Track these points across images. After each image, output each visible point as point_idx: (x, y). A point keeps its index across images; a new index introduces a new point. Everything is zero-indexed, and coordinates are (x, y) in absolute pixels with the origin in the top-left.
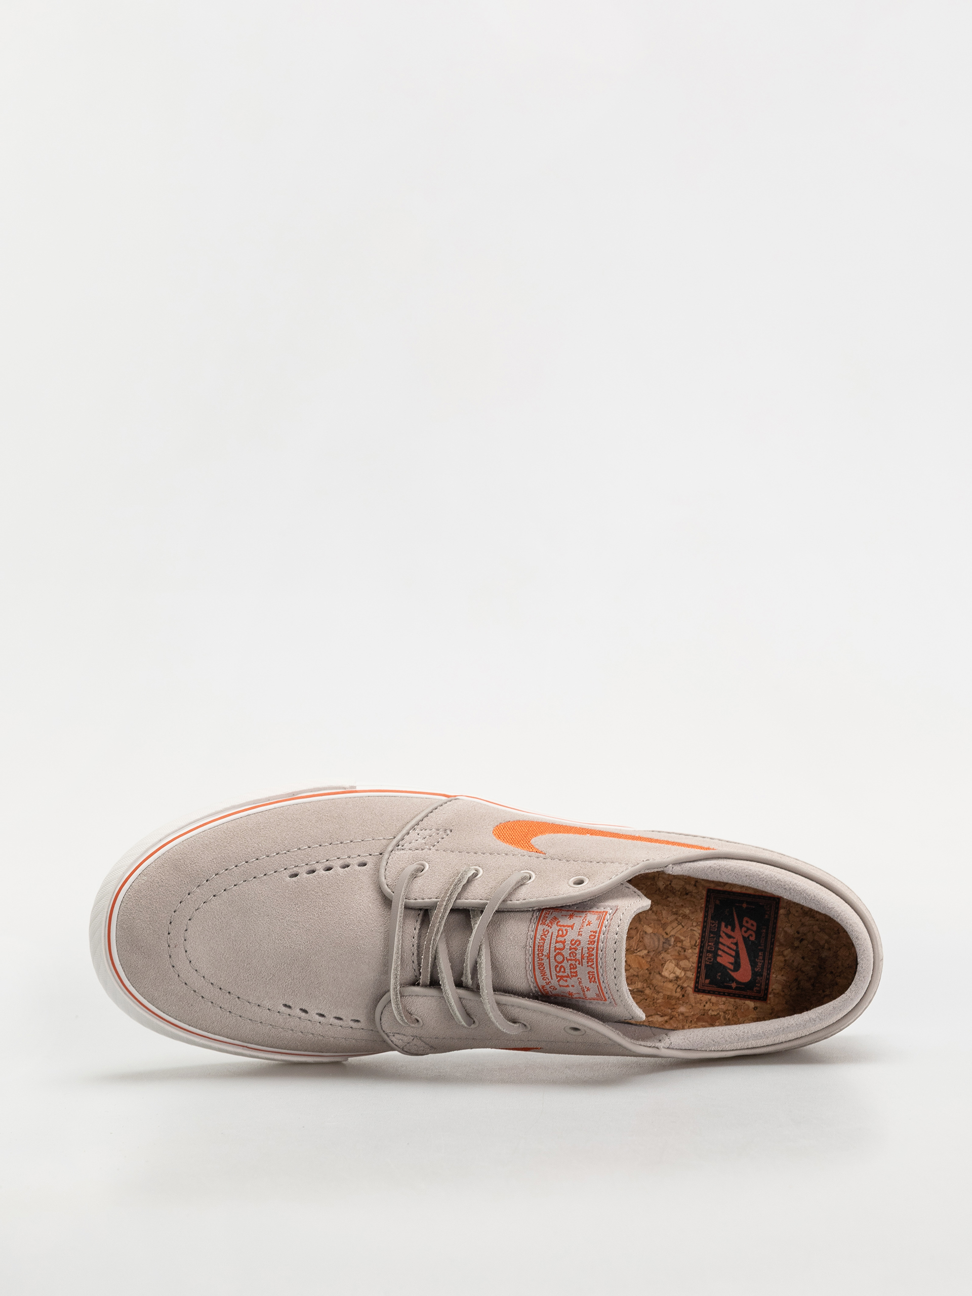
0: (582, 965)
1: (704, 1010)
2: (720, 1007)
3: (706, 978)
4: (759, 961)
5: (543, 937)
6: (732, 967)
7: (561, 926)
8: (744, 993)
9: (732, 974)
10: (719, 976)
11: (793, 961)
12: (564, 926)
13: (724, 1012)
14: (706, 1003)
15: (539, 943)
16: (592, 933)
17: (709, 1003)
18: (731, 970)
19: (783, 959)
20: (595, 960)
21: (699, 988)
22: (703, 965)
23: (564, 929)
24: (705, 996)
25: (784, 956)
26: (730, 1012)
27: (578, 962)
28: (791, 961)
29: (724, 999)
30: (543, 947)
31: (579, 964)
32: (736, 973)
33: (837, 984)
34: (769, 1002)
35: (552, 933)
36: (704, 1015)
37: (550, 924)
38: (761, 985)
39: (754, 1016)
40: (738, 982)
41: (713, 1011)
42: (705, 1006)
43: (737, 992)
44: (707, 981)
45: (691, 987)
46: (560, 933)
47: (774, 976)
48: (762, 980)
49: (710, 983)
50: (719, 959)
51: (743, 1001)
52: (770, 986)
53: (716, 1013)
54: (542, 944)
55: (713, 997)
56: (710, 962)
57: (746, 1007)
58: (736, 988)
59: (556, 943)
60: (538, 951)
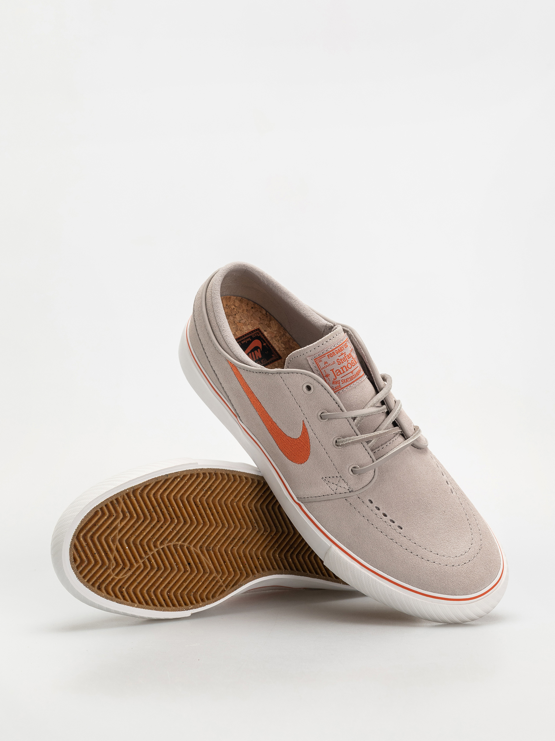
0: (345, 352)
1: (285, 350)
2: (278, 345)
3: (273, 357)
4: (246, 341)
5: (346, 381)
6: (259, 350)
7: (335, 376)
8: (264, 339)
9: (261, 347)
10: (267, 352)
11: (234, 328)
12: (335, 374)
13: (279, 341)
14: (281, 351)
15: (349, 381)
16: (330, 357)
17: (281, 350)
18: (260, 350)
19: (236, 332)
20: (340, 347)
21: (278, 357)
22: (269, 361)
23: (336, 373)
24: (279, 353)
25: (235, 333)
26: (276, 339)
27: (345, 355)
28: (234, 329)
29: (273, 345)
30: (350, 377)
31: (346, 354)
32: (260, 347)
33: (227, 305)
34: (258, 327)
35: (341, 378)
36: (287, 348)
37: (338, 383)
38: (255, 334)
39: (269, 329)
40: (262, 344)
41: (282, 346)
42: (283, 351)
43: (266, 341)
44: (273, 356)
45: (281, 361)
46: (339, 373)
47: (246, 331)
48: (252, 335)
49: (273, 354)
50: (260, 357)
51: (267, 337)
52: (252, 330)
53: (282, 344)
54: (349, 379)
55: (277, 350)
56: (265, 360)
57: (268, 335)
58: (265, 342)
59: (345, 372)
60: (353, 379)
